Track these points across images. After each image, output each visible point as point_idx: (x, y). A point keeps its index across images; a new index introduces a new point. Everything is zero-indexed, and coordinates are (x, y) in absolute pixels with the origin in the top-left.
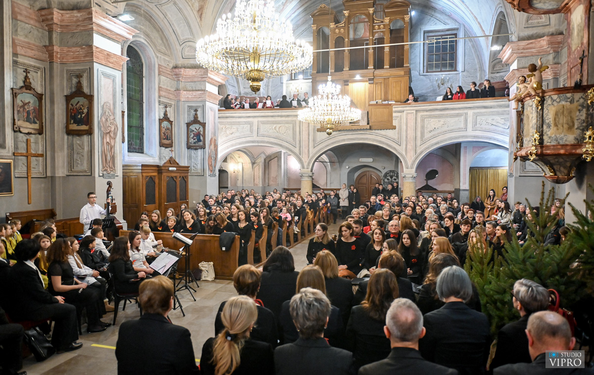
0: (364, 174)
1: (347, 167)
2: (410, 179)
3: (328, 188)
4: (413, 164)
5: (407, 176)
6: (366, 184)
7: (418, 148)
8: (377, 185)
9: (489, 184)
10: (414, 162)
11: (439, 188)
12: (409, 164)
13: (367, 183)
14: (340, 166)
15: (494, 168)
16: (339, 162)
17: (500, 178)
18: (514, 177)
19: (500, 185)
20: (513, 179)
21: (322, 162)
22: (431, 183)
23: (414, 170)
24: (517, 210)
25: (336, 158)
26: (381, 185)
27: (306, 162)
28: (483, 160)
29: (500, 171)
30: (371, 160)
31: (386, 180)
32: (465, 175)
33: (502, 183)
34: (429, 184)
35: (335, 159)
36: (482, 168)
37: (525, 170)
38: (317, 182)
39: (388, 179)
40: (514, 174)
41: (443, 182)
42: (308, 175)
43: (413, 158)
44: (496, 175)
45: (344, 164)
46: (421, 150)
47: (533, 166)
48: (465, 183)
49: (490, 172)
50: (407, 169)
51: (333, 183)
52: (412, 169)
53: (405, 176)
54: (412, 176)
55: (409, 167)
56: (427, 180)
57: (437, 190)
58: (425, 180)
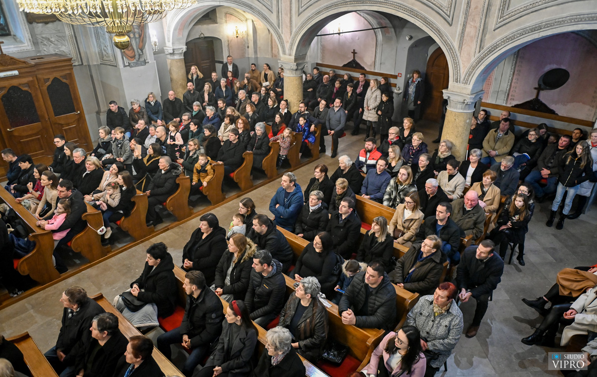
1: (408, 38)
3: (376, 71)
4: (469, 74)
5: (453, 98)
7: (487, 36)
10: (474, 68)
11: (562, 110)
12: (463, 71)
14: (398, 35)
16: (394, 28)
25: (387, 21)
27: (287, 42)
34: (541, 98)
41: (573, 99)
42: (289, 68)
43: (473, 60)
46: (494, 41)
50: (457, 82)
51: (384, 63)
52: (466, 83)
53: (449, 97)
54: (462, 101)
55: (462, 79)
56: (539, 89)
57: (557, 114)
58: (535, 88)
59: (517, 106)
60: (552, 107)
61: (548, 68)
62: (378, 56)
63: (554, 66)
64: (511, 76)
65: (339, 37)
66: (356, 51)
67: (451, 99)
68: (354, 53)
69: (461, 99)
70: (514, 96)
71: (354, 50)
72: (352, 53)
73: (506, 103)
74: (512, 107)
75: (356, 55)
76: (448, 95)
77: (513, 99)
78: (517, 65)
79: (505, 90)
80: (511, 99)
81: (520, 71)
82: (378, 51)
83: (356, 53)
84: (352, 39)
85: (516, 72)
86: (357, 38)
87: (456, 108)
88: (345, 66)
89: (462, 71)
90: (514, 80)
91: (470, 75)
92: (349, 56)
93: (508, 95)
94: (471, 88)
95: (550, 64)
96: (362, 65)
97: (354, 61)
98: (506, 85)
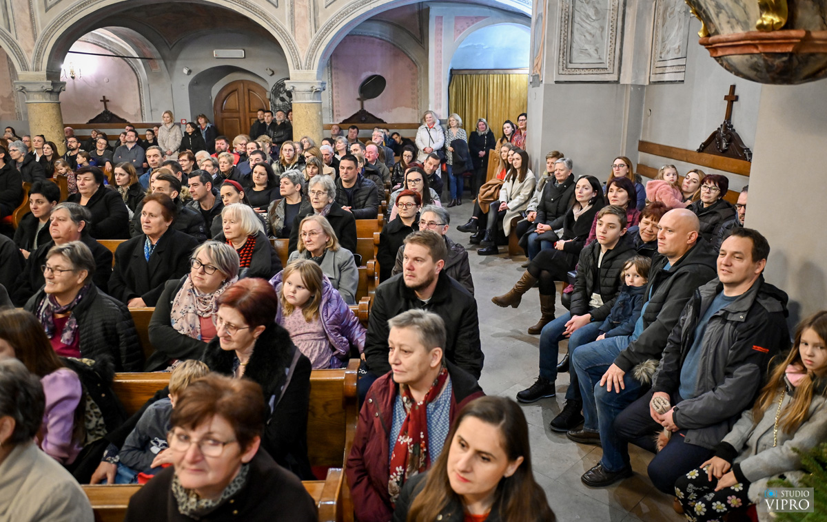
0: (233, 88)
1: (185, 71)
2: (307, 96)
3: (146, 122)
4: (310, 57)
5: (298, 88)
6: (239, 112)
8: (260, 113)
9: (491, 108)
11: (389, 118)
12: (303, 56)
13: (241, 108)
14: (170, 69)
15: (501, 71)
16: (164, 58)
17: (514, 95)
18: (542, 86)
19: (512, 109)
20: (540, 90)
21: (122, 57)
22: (371, 106)
23: (315, 71)
24: (549, 174)
25: (154, 49)
26: (268, 111)
28: (479, 54)
29: (513, 78)
30: (239, 53)
31: (278, 102)
32: (438, 85)
33: (517, 105)
34: (367, 109)
35: (152, 50)
36: (477, 72)
37: (570, 66)
38: (119, 108)
39: (283, 100)
40: (543, 78)
41: (396, 104)
43: (311, 41)
44: (505, 87)
45: (179, 63)
46: (328, 19)
47: (590, 55)
48: (439, 106)
49: (495, 80)
50: (299, 69)
51: (157, 110)
52: (309, 68)
53: (294, 87)
54: (310, 89)
55: (303, 65)
56: (362, 99)
57: (386, 123)
58: (358, 99)
59: (345, 122)
60: (379, 116)
61: (364, 76)
62: (144, 101)
63: (370, 74)
64: (331, 90)
65: (74, 83)
66: (107, 99)
67: (297, 89)
68: (105, 101)
69: (308, 87)
70: (339, 111)
71: (104, 97)
72: (101, 101)
73: (333, 121)
74: (341, 123)
75: (107, 103)
76: (292, 84)
77: (339, 115)
78: (333, 78)
79: (328, 106)
80: (337, 115)
81: (338, 83)
82: (143, 95)
83: (108, 101)
84: (96, 81)
85: (334, 85)
86: (105, 80)
87: (305, 99)
88: (91, 121)
89: (301, 56)
90: (334, 94)
91: (311, 59)
92: (97, 107)
93: (333, 111)
94: (316, 73)
95: (365, 71)
96: (122, 117)
97: (106, 112)
98: (328, 100)
